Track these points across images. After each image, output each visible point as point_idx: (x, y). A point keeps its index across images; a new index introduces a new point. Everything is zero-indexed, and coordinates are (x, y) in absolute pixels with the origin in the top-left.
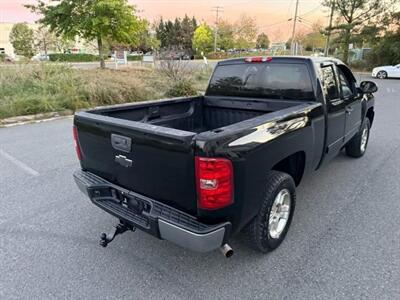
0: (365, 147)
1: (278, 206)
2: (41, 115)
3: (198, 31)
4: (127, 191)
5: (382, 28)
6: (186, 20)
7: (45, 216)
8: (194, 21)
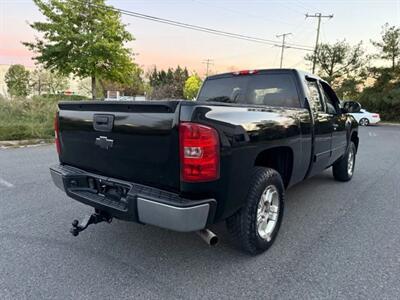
0: (353, 171)
1: (266, 203)
2: (26, 141)
3: (189, 80)
4: (105, 178)
5: (360, 82)
6: (179, 70)
7: (14, 221)
8: (186, 72)
